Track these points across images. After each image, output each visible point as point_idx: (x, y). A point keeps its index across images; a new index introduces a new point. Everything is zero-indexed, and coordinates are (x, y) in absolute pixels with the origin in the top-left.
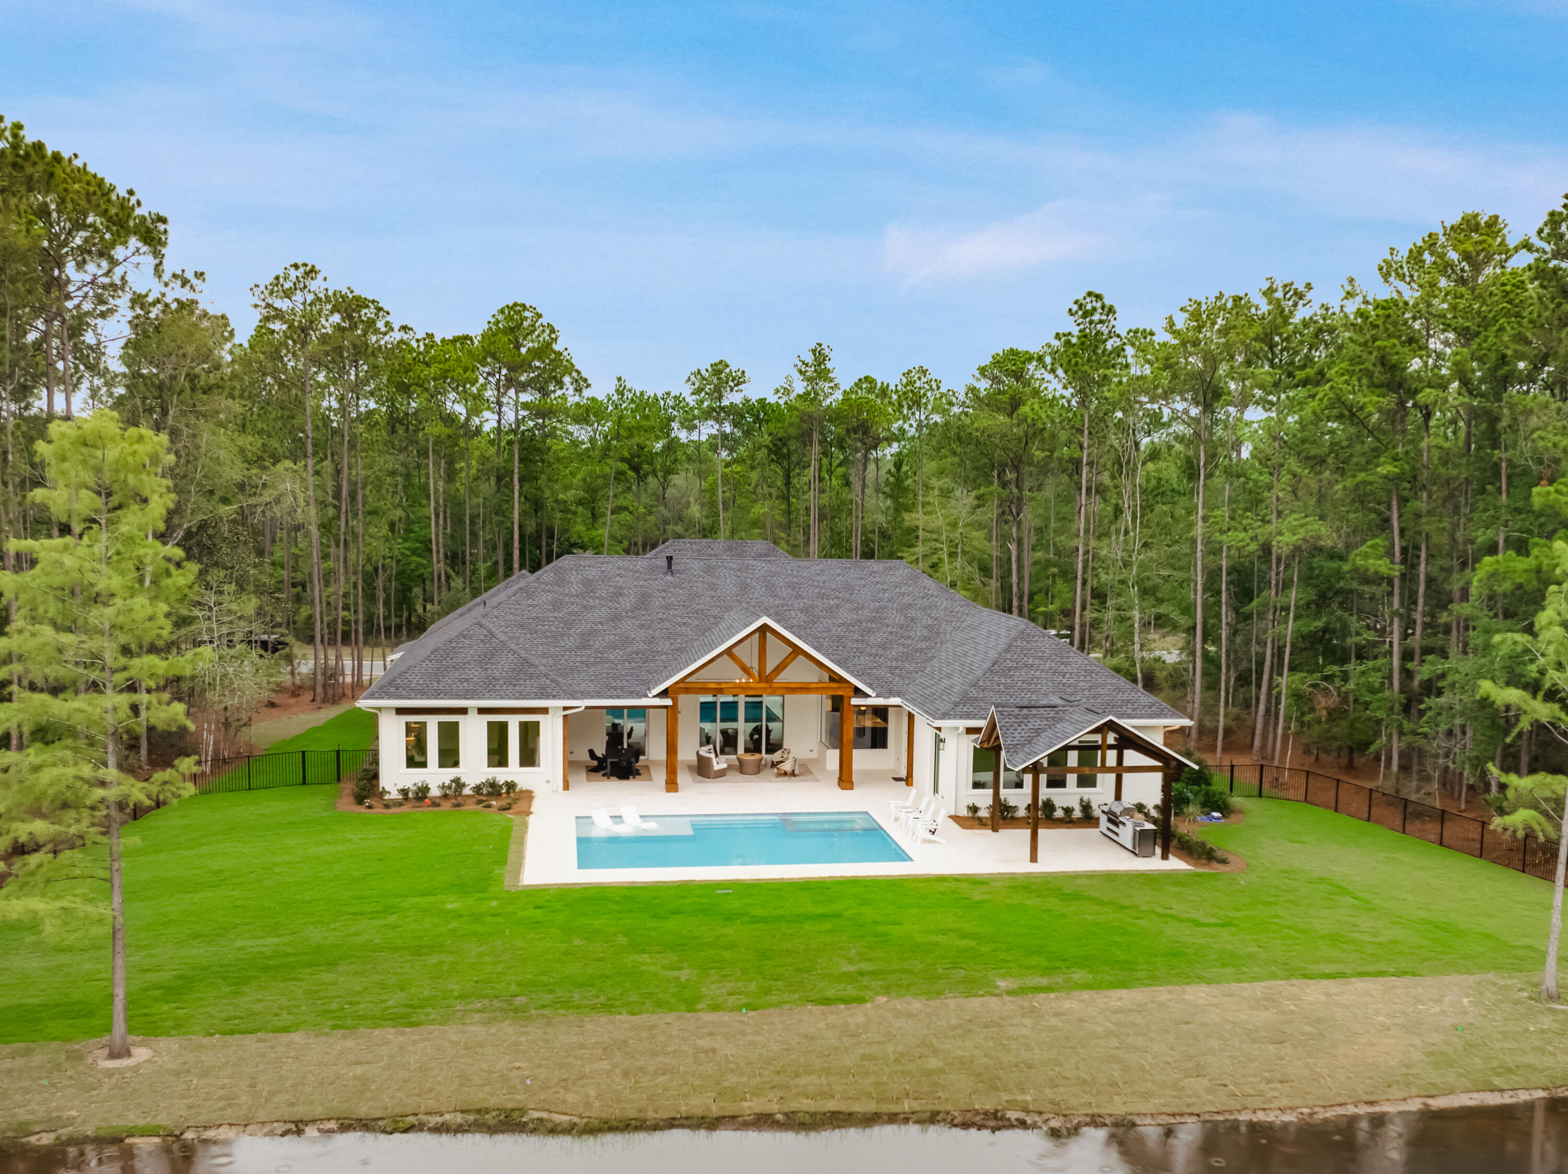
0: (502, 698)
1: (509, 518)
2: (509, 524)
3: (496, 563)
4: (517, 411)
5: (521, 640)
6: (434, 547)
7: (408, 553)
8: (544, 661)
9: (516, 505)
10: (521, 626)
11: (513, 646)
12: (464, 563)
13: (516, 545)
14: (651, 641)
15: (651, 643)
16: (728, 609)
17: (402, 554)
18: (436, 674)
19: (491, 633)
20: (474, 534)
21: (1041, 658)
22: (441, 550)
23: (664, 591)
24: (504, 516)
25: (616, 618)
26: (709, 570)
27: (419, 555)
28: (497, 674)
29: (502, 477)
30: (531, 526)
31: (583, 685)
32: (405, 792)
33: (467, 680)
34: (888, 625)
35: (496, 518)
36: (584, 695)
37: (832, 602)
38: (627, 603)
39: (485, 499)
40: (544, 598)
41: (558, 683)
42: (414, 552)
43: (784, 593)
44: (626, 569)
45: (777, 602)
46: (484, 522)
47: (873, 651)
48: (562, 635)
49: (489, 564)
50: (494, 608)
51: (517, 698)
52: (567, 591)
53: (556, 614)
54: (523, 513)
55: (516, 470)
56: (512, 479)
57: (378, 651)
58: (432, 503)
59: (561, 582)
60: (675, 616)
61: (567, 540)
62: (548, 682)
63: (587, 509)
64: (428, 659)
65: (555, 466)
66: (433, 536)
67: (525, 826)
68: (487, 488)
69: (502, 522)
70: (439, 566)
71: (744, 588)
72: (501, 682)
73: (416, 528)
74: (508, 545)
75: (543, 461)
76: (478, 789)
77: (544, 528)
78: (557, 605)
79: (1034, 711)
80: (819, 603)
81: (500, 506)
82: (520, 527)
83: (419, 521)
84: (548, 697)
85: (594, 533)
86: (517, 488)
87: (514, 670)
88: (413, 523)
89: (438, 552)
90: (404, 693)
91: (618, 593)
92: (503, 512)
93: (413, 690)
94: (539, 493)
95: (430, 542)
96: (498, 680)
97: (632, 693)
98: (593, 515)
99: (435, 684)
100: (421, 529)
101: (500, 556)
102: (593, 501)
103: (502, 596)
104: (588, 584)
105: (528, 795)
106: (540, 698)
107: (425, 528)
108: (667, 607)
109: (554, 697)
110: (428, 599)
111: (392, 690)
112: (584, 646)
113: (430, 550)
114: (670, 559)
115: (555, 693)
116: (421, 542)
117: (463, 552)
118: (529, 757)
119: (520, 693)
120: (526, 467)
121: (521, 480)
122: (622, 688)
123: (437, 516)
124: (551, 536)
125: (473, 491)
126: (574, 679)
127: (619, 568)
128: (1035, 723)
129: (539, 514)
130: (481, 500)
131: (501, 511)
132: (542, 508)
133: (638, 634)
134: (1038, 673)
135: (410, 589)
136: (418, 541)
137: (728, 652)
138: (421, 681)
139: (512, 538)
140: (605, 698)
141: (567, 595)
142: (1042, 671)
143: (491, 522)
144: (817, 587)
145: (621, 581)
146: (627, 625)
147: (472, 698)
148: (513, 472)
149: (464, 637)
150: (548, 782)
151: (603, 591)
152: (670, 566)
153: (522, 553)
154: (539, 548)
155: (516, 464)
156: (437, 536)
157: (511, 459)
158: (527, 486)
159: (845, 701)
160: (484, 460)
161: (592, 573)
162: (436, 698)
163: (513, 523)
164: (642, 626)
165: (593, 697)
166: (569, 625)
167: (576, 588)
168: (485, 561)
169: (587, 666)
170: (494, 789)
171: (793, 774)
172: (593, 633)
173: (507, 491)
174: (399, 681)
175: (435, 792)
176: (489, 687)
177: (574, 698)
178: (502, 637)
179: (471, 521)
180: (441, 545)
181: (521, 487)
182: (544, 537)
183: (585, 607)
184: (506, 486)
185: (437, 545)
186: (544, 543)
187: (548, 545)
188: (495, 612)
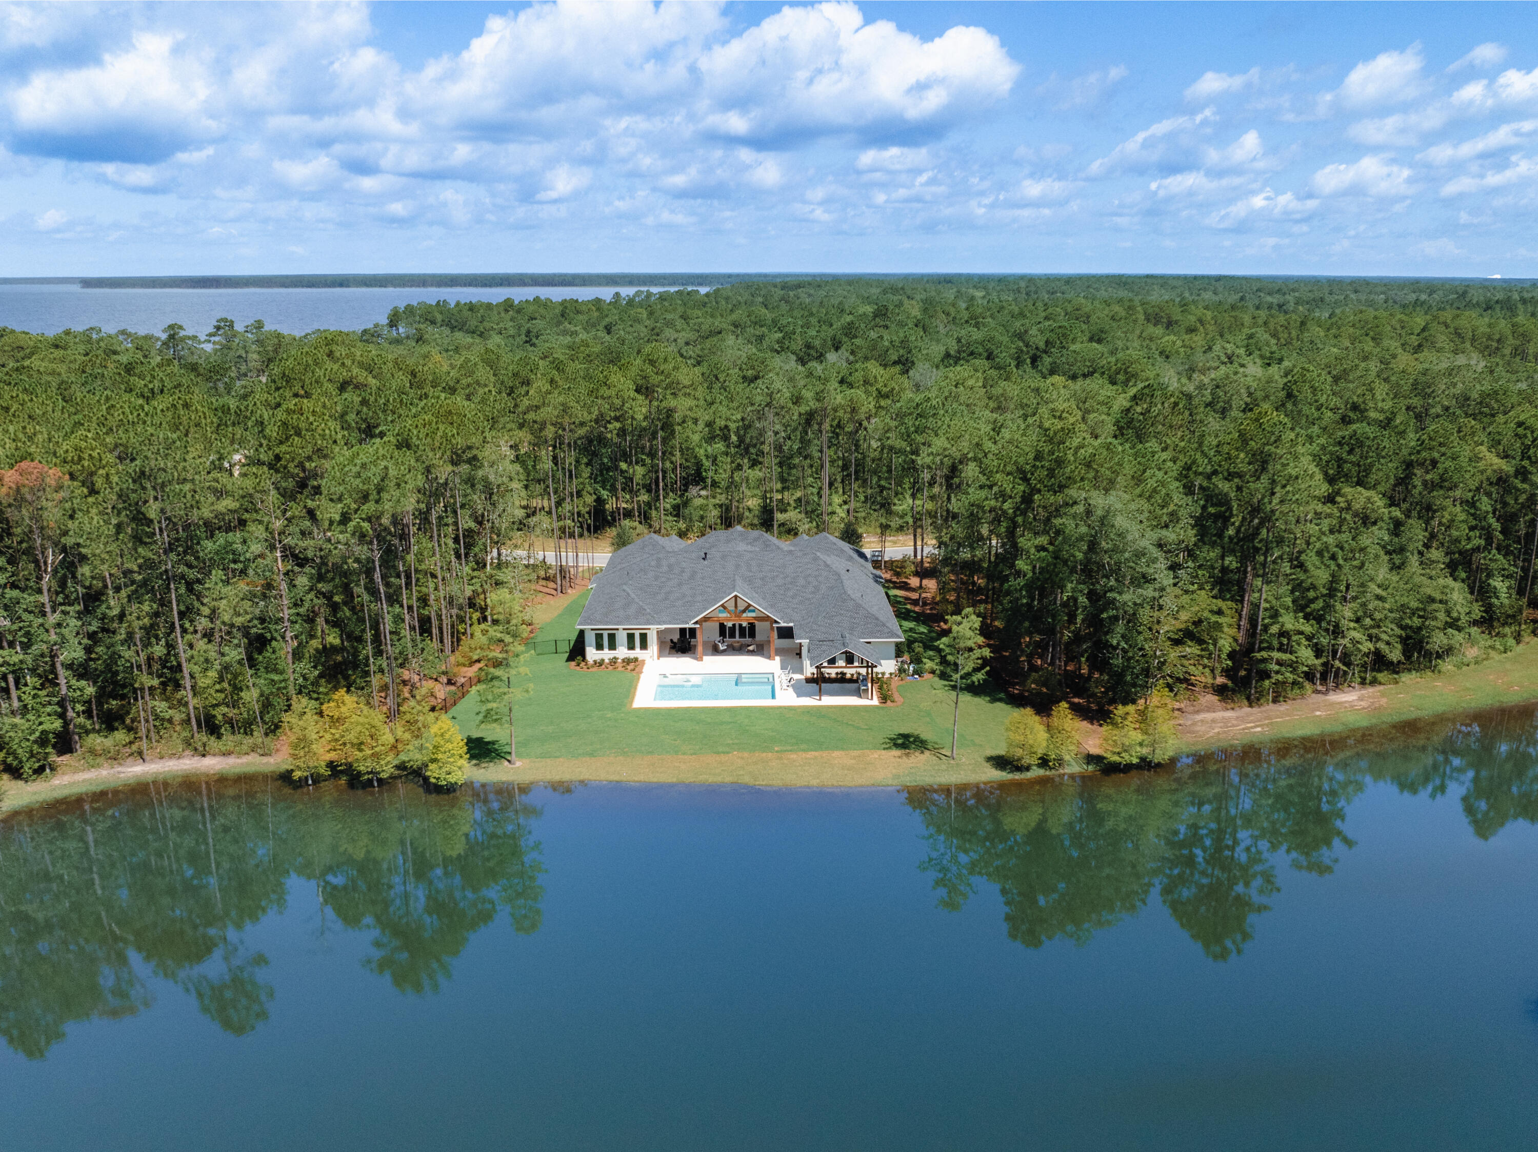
0: (633, 625)
5: (641, 596)
8: (648, 607)
10: (641, 589)
11: (637, 600)
14: (693, 596)
16: (729, 578)
18: (606, 614)
19: (628, 594)
23: (702, 570)
25: (680, 585)
26: (723, 558)
28: (631, 614)
31: (664, 618)
32: (595, 662)
33: (618, 617)
36: (665, 623)
38: (686, 576)
40: (651, 575)
41: (655, 619)
43: (755, 569)
44: (687, 559)
45: (751, 575)
50: (630, 579)
51: (639, 624)
53: (656, 583)
60: (705, 583)
62: (650, 618)
64: (603, 607)
67: (638, 679)
71: (737, 567)
72: (632, 618)
76: (623, 661)
78: (656, 578)
87: (637, 611)
90: (594, 622)
91: (682, 572)
93: (598, 621)
96: (631, 616)
97: (684, 621)
99: (606, 619)
104: (670, 566)
105: (643, 661)
106: (648, 623)
108: (702, 579)
109: (653, 623)
111: (590, 621)
112: (666, 599)
118: (644, 646)
119: (640, 621)
122: (680, 619)
126: (661, 614)
127: (684, 558)
133: (688, 593)
137: (722, 606)
140: (672, 624)
141: (661, 573)
145: (684, 565)
146: (684, 589)
147: (620, 625)
149: (617, 596)
150: (651, 656)
151: (676, 570)
159: (772, 624)
161: (673, 560)
162: (607, 624)
165: (667, 624)
166: (661, 588)
167: (666, 568)
169: (667, 608)
170: (627, 661)
171: (753, 651)
174: (592, 617)
175: (607, 661)
176: (627, 619)
177: (660, 625)
178: (633, 596)
188: (630, 582)
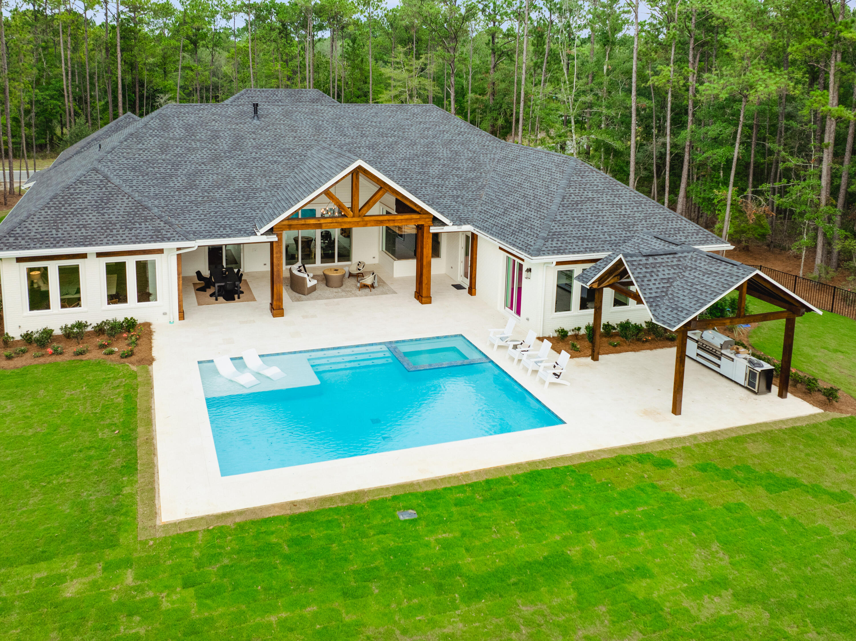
0: (120, 243)
1: (115, 74)
2: (115, 79)
3: (107, 102)
4: (118, 6)
5: (134, 182)
6: (66, 94)
7: (48, 98)
8: (156, 202)
9: (119, 66)
10: (134, 169)
11: (127, 190)
12: (86, 103)
13: (120, 91)
14: (249, 178)
15: (250, 181)
16: (309, 147)
17: (44, 99)
18: (55, 222)
19: (106, 177)
20: (92, 84)
21: (597, 191)
22: (71, 96)
23: (254, 133)
24: (112, 73)
25: (216, 159)
26: (287, 114)
27: (56, 99)
28: (114, 218)
29: (110, 49)
30: (129, 78)
31: (195, 225)
32: (28, 336)
33: (84, 226)
34: (440, 159)
35: (105, 75)
36: (197, 235)
37: (391, 140)
38: (224, 144)
39: (99, 63)
40: (152, 142)
41: (171, 225)
42: (52, 97)
43: (351, 132)
44: (220, 115)
45: (347, 141)
46: (98, 77)
47: (435, 182)
48: (171, 176)
49: (103, 103)
50: (108, 153)
51: (134, 243)
52: (171, 135)
53: (164, 157)
54: (124, 71)
55: (119, 44)
56: (116, 49)
57: (31, 162)
58: (63, 65)
59: (165, 127)
60: (267, 155)
61: (152, 87)
62: (162, 224)
63: (161, 68)
64: (47, 206)
65: (143, 42)
66: (65, 87)
67: (149, 383)
68: (100, 56)
69: (110, 77)
70: (69, 104)
71: (318, 128)
72: (118, 226)
73: (53, 81)
74: (114, 92)
75: (135, 39)
76: (99, 329)
77: (137, 80)
78: (164, 148)
79: (659, 260)
80: (380, 140)
81: (109, 67)
82: (122, 80)
83: (56, 76)
84: (163, 240)
85: (166, 83)
86: (119, 55)
87: (129, 213)
88: (52, 78)
89: (68, 96)
90: (23, 242)
91: (215, 136)
92: (111, 71)
93: (32, 239)
94: (134, 58)
95: (63, 90)
96: (115, 224)
97: (240, 231)
98: (165, 72)
99: (54, 232)
100: (57, 82)
101: (110, 98)
102: (165, 64)
103: (115, 139)
104: (188, 128)
105: (148, 331)
106: (155, 241)
107: (60, 81)
108: (259, 147)
109: (169, 239)
110: (63, 126)
111: (11, 240)
112: (192, 186)
113: (63, 96)
114: (256, 106)
115: (169, 235)
116: (57, 91)
117: (86, 96)
118: (146, 292)
119: (136, 236)
120: (125, 41)
121: (122, 50)
122: (230, 227)
123: (67, 75)
124: (142, 85)
125: (91, 59)
126: (185, 219)
127: (214, 114)
128: (664, 272)
129: (134, 72)
130: (96, 64)
131: (110, 71)
132: (135, 68)
133: (237, 173)
134: (600, 206)
135: (51, 121)
136: (55, 90)
137: (327, 192)
138: (40, 229)
139: (117, 87)
140: (216, 237)
141: (171, 139)
142: (603, 204)
143: (103, 77)
144: (376, 127)
145: (217, 126)
146: (227, 165)
147: (91, 245)
148: (116, 45)
149: (81, 182)
150: (165, 314)
151: (202, 134)
152: (256, 111)
153: (124, 96)
154: (134, 93)
155: (119, 40)
156: (67, 86)
157: (114, 37)
158: (125, 54)
159: (425, 228)
160: (97, 38)
161: (192, 119)
162: (55, 247)
163: (117, 78)
164: (239, 165)
165: (205, 237)
166: (176, 166)
167: (179, 132)
168: (100, 100)
169: (196, 205)
170: (114, 329)
171: (373, 286)
172: (197, 173)
173: (113, 57)
174: (18, 230)
175: (59, 332)
176: (106, 232)
177: (188, 239)
178: (117, 181)
179: (90, 76)
180: (70, 92)
181: (122, 55)
182: (137, 86)
183: (189, 149)
184: (112, 55)
185: (68, 93)
186: (137, 90)
187: (139, 90)
188: (109, 156)
